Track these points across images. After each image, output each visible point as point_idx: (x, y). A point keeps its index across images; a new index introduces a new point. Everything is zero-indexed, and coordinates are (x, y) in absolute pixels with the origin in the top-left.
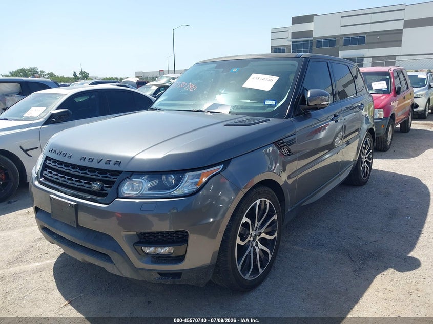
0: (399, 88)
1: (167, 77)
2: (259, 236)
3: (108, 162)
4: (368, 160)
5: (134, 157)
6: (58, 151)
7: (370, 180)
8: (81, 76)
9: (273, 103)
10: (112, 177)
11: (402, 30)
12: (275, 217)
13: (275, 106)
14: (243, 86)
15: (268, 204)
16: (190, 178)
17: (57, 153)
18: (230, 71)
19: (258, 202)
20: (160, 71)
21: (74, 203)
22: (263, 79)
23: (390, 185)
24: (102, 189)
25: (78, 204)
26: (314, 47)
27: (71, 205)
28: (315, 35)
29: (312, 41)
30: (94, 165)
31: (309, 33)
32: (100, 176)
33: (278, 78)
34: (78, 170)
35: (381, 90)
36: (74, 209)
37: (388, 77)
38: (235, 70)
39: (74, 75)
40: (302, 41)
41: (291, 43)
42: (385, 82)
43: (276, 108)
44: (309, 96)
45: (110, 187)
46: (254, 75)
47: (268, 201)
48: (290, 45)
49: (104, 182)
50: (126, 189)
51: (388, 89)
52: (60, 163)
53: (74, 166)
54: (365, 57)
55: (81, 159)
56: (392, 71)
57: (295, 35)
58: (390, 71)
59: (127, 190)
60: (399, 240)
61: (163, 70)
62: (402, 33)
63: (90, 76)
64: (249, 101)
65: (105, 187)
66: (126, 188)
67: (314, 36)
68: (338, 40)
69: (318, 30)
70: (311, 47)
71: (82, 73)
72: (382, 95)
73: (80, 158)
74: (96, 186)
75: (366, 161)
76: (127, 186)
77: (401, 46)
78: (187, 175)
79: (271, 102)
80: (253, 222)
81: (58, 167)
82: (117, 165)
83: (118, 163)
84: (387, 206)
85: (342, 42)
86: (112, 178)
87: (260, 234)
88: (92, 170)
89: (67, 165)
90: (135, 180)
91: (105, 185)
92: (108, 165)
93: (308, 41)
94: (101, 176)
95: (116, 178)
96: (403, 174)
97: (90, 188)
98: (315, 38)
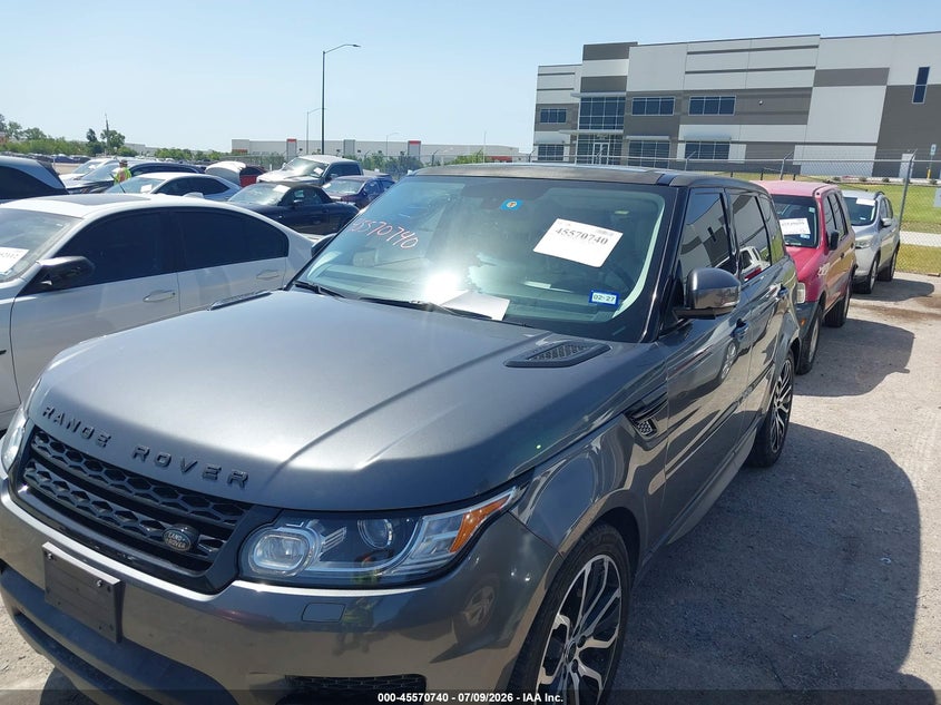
0: (835, 236)
1: (308, 162)
2: (580, 646)
3: (213, 474)
4: (784, 409)
5: (286, 463)
6: (69, 418)
7: (783, 454)
8: (106, 140)
9: (609, 299)
10: (223, 517)
11: (811, 89)
12: (617, 594)
13: (616, 306)
14: (535, 250)
15: (606, 566)
16: (433, 527)
17: (65, 423)
18: (501, 208)
19: (587, 568)
20: (289, 140)
21: (113, 580)
22: (584, 236)
23: (829, 466)
24: (194, 549)
25: (125, 581)
26: (628, 113)
27: (103, 583)
28: (631, 87)
29: (624, 98)
30: (172, 477)
31: (619, 82)
32: (190, 511)
33: (621, 234)
34: (125, 483)
35: (797, 237)
36: (112, 595)
37: (812, 210)
38: (512, 204)
39: (89, 137)
40: (602, 99)
41: (578, 101)
42: (805, 220)
43: (617, 313)
44: (695, 287)
45: (217, 544)
46: (560, 224)
47: (607, 559)
48: (576, 105)
49: (199, 527)
50: (261, 555)
51: (812, 235)
52: (75, 455)
53: (116, 473)
54: (733, 143)
55: (135, 455)
56: (819, 196)
57: (587, 83)
58: (816, 196)
59: (263, 557)
60: (876, 625)
61: (295, 140)
62: (810, 96)
63: (126, 141)
64: (547, 286)
65: (204, 542)
66: (259, 553)
67: (628, 90)
68: (679, 102)
69: (639, 77)
70: (621, 111)
71: (107, 133)
72: (799, 249)
73: (132, 451)
74: (177, 538)
75: (780, 410)
76: (262, 547)
77: (805, 122)
78: (427, 521)
79: (605, 296)
80: (573, 621)
81: (67, 464)
82: (236, 486)
83: (240, 480)
84: (833, 526)
85: (686, 106)
86: (222, 521)
87: (584, 639)
88: (166, 490)
89: (94, 464)
90: (288, 533)
91: (202, 536)
92: (211, 483)
93: (615, 99)
94: (191, 509)
95: (234, 522)
96: (851, 437)
97: (161, 539)
98: (630, 94)
